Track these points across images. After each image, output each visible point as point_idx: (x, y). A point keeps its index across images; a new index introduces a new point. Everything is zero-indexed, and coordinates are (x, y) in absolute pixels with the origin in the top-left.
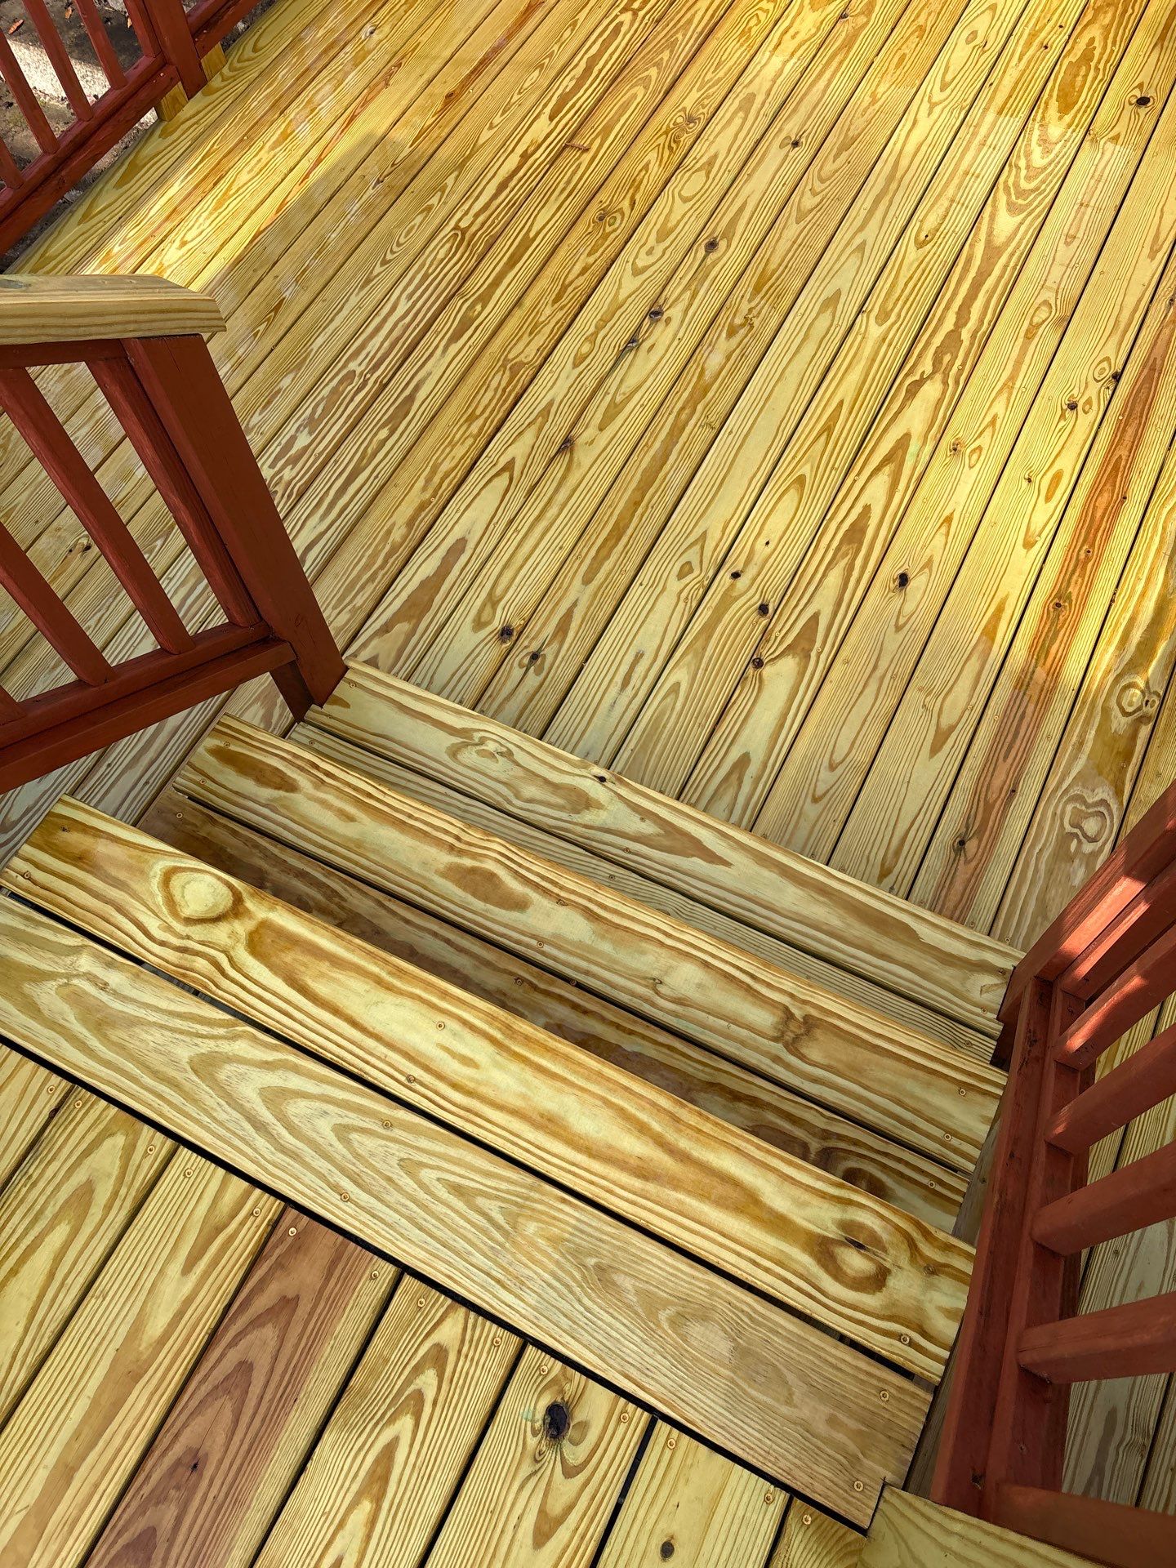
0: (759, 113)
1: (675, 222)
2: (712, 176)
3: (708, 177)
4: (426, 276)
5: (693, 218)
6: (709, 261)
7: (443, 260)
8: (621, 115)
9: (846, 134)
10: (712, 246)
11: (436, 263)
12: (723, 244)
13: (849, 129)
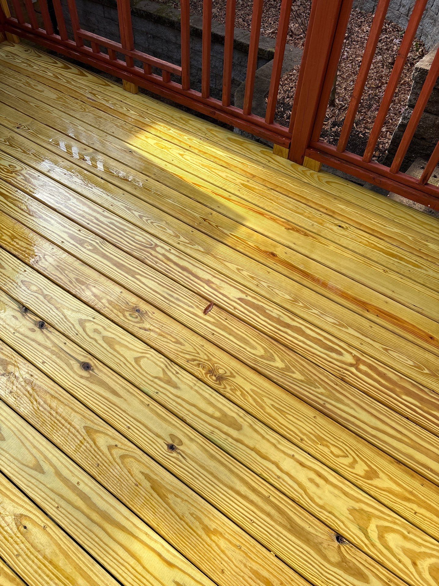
0: (217, 428)
1: (118, 349)
2: (156, 380)
3: (156, 378)
4: (124, 231)
5: (118, 361)
6: (72, 362)
7: (134, 238)
8: (235, 337)
9: (171, 492)
10: (86, 367)
11: (133, 235)
12: (85, 373)
13: (176, 496)
